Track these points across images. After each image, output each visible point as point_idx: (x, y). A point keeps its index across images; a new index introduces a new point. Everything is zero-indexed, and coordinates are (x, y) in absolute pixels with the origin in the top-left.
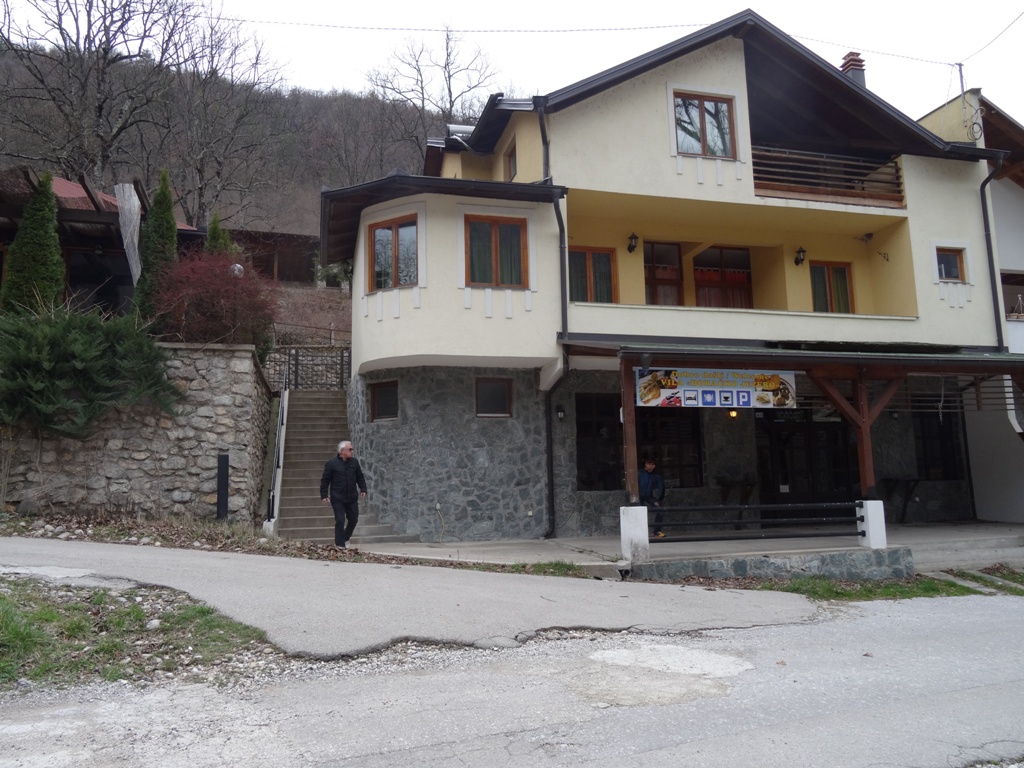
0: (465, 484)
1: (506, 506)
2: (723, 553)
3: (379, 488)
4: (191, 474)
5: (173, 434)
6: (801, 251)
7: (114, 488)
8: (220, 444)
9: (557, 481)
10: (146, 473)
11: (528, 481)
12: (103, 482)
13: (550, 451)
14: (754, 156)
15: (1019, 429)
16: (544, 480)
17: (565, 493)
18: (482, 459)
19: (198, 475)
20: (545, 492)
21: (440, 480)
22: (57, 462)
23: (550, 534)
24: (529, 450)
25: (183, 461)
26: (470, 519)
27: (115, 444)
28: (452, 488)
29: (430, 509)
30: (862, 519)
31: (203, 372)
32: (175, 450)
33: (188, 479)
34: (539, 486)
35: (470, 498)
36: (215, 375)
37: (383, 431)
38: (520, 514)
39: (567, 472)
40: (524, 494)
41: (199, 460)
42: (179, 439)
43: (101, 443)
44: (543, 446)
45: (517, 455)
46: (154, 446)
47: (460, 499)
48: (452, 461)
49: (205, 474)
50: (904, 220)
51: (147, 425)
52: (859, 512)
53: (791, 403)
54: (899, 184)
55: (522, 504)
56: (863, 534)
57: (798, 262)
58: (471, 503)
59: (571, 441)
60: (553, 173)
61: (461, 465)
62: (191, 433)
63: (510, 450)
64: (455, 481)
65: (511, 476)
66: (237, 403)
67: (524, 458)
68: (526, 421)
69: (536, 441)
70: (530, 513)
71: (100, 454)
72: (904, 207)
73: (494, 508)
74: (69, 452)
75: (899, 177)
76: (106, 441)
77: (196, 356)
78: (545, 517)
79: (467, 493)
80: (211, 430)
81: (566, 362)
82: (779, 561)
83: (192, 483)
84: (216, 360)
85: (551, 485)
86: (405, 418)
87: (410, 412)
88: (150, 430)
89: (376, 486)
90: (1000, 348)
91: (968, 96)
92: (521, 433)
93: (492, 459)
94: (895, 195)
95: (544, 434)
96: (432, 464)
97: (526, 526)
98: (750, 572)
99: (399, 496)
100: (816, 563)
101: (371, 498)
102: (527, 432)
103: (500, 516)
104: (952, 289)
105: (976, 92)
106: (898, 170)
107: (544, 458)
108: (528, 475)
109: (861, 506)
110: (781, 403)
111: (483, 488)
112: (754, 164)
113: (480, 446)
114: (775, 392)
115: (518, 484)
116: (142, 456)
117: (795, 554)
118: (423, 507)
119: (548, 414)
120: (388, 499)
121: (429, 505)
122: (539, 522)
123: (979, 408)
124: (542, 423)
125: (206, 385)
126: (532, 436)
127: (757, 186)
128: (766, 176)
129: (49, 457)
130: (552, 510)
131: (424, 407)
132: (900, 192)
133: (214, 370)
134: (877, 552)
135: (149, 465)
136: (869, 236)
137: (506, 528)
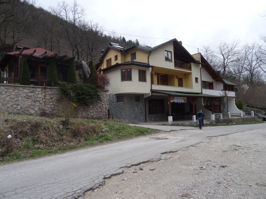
0: (134, 113)
1: (139, 117)
2: (180, 122)
3: (120, 114)
4: (102, 112)
5: (99, 105)
6: (177, 76)
7: (92, 114)
8: (105, 107)
9: (146, 113)
10: (96, 112)
11: (142, 113)
12: (90, 113)
13: (145, 108)
14: (174, 62)
15: (204, 105)
16: (144, 113)
17: (147, 115)
18: (136, 110)
19: (103, 112)
20: (145, 115)
21: (131, 113)
22: (83, 110)
23: (146, 122)
24: (142, 108)
25: (101, 110)
26: (135, 119)
27: (91, 107)
28: (133, 114)
29: (129, 118)
30: (193, 118)
31: (102, 95)
32: (99, 108)
33: (101, 113)
34: (144, 114)
35: (135, 116)
36: (104, 95)
37: (121, 105)
38: (141, 118)
39: (147, 112)
40: (142, 115)
41: (103, 110)
42: (100, 106)
43: (89, 107)
44: (144, 107)
45: (141, 109)
46: (97, 107)
47: (134, 116)
48: (132, 110)
49: (104, 112)
50: (191, 73)
51: (95, 104)
52: (192, 117)
53: (186, 102)
54: (191, 67)
55: (141, 117)
56: (193, 120)
57: (176, 78)
58: (135, 117)
59: (148, 106)
60: (150, 63)
61: (133, 110)
62: (101, 105)
63: (140, 108)
64: (133, 113)
65: (140, 112)
66: (107, 100)
67: (142, 109)
68: (142, 103)
69: (143, 107)
70: (143, 118)
71: (89, 108)
72: (191, 71)
73: (138, 117)
74: (85, 108)
75: (191, 66)
76: (90, 106)
77: (101, 92)
78: (145, 119)
79: (134, 115)
80: (104, 104)
81: (152, 94)
82: (186, 123)
83: (102, 113)
84: (104, 93)
85: (145, 114)
86: (125, 102)
87: (126, 101)
88: (96, 104)
89: (119, 114)
90: (202, 93)
91: (199, 54)
92: (141, 105)
93: (137, 109)
94: (190, 68)
95: (144, 105)
96: (129, 110)
97: (142, 120)
98: (183, 125)
99: (124, 116)
100: (189, 124)
101: (118, 116)
102: (142, 105)
103: (139, 119)
104: (197, 84)
105: (200, 53)
106: (191, 65)
107: (144, 109)
108: (142, 112)
109: (193, 116)
110: (185, 102)
111: (136, 114)
112: (174, 63)
113: (136, 107)
114: (184, 100)
115: (141, 113)
116: (95, 109)
117: (187, 123)
118: (128, 117)
119: (145, 102)
120: (122, 116)
121: (129, 117)
122: (144, 120)
123: (197, 102)
124: (144, 103)
125: (103, 97)
126: (143, 106)
127: (175, 66)
128: (176, 65)
129: (82, 109)
130: (146, 118)
131: (128, 101)
132: (191, 68)
133: (104, 94)
134: (195, 122)
135: (96, 110)
136: (185, 74)
137: (139, 120)
